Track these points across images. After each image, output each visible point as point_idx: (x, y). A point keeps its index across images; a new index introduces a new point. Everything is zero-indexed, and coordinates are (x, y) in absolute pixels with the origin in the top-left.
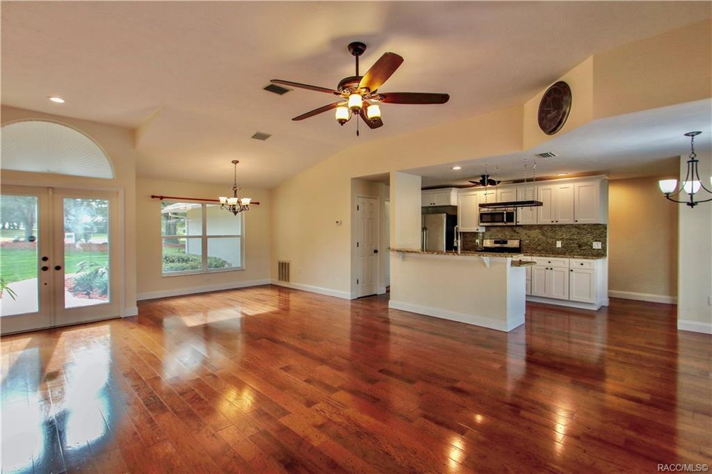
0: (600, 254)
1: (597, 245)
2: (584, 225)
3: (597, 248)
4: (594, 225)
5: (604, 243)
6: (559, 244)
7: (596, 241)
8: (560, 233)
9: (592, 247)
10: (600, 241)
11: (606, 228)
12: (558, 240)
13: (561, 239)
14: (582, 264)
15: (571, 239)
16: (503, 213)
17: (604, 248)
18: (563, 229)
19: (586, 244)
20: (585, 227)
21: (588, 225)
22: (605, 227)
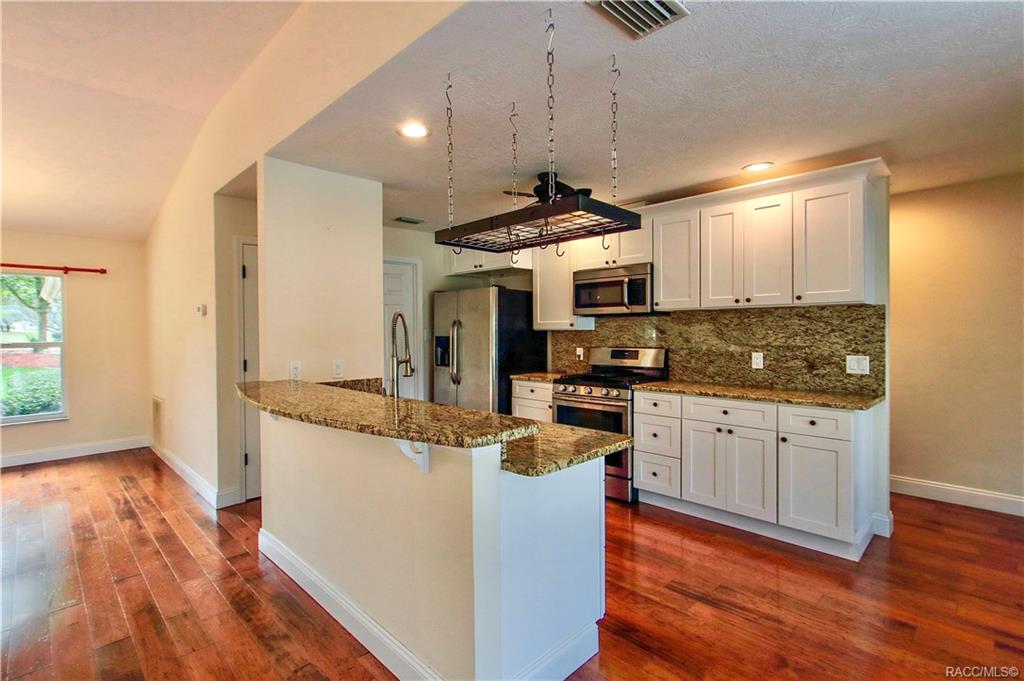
0: (865, 393)
1: (857, 365)
2: (823, 308)
3: (860, 372)
4: (850, 307)
5: (878, 359)
6: (758, 361)
7: (856, 352)
8: (760, 332)
9: (843, 369)
10: (864, 353)
11: (882, 317)
12: (755, 348)
13: (763, 347)
14: (813, 423)
15: (788, 348)
16: (621, 283)
17: (878, 373)
18: (769, 320)
19: (828, 361)
20: (826, 313)
21: (834, 308)
22: (880, 313)
